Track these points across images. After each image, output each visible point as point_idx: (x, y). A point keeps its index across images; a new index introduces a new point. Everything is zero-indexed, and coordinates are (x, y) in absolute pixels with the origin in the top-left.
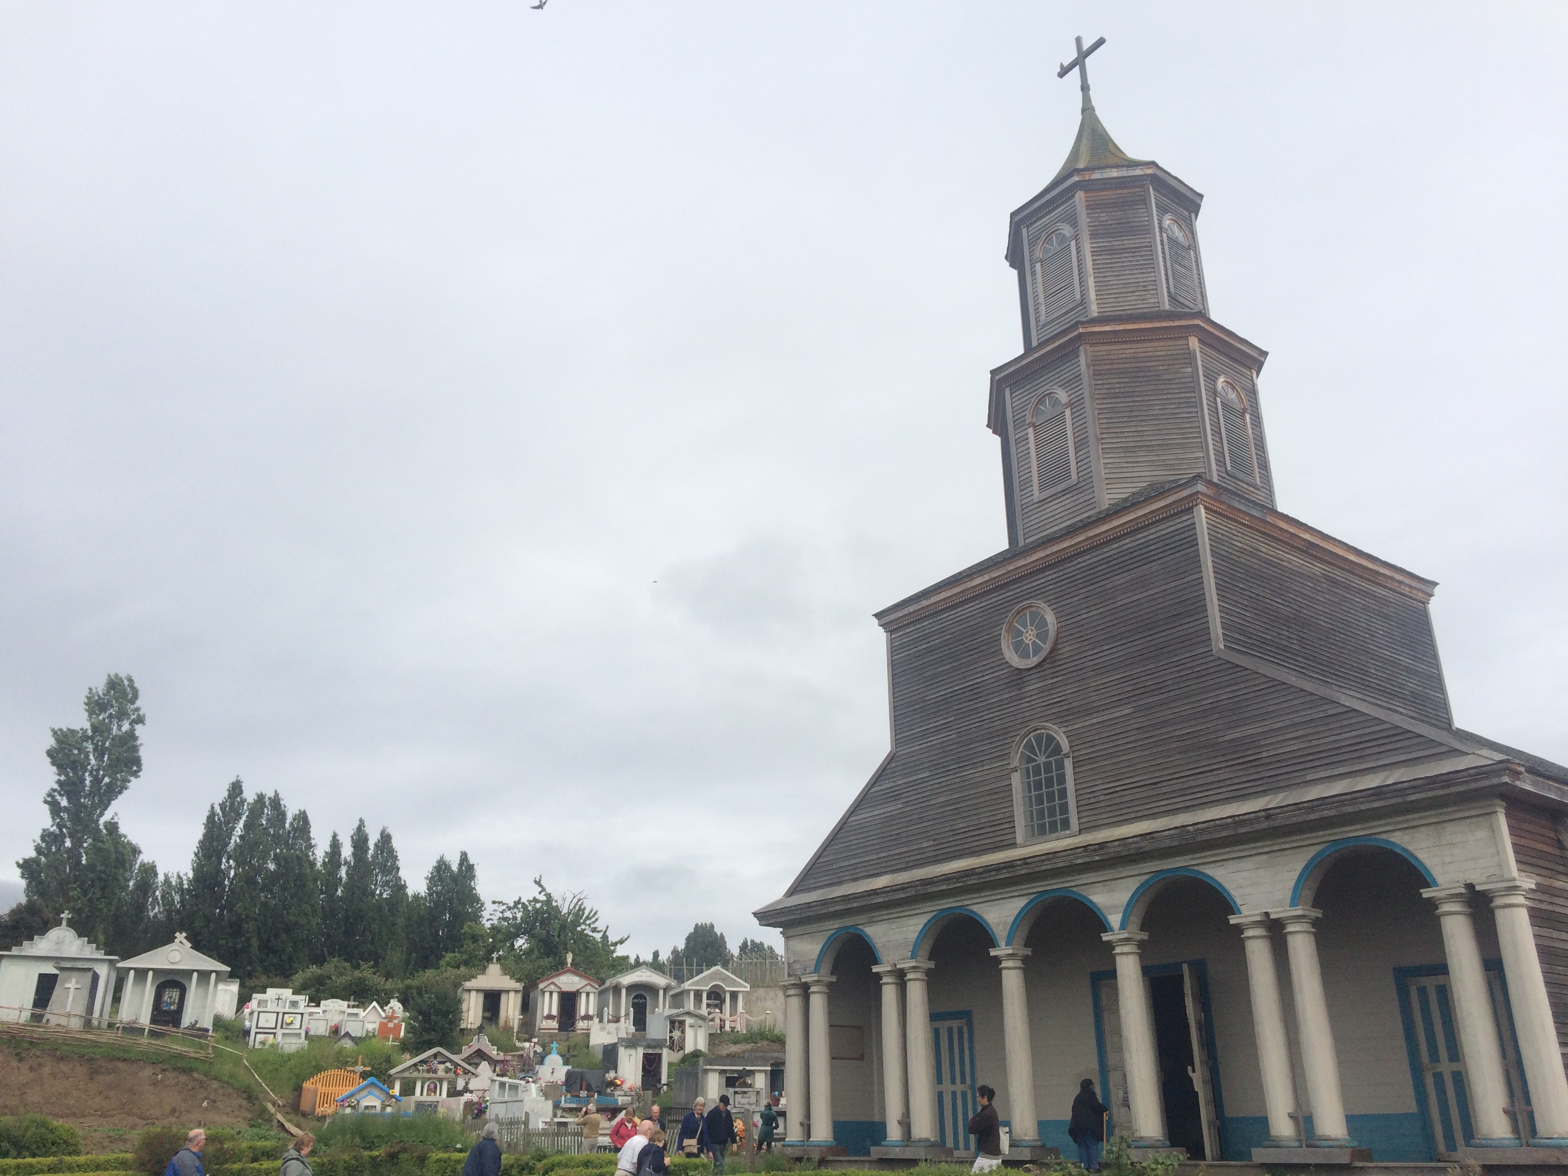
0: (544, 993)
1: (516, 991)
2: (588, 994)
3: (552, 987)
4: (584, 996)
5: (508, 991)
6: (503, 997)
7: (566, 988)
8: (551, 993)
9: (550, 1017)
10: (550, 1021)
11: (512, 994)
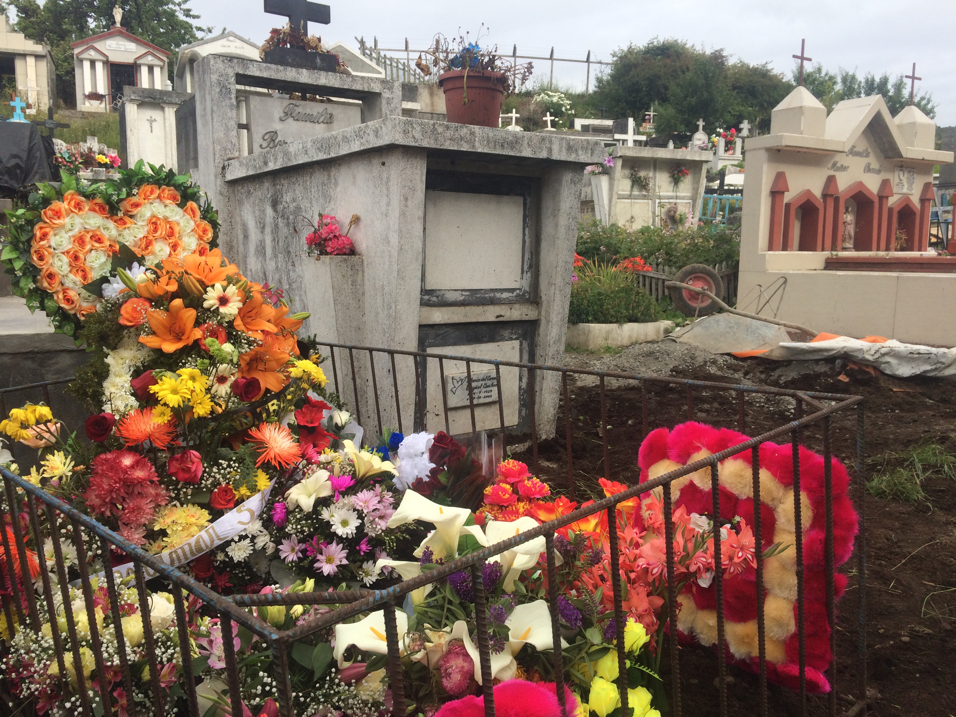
0: (81, 61)
1: (38, 57)
2: (151, 69)
3: (92, 54)
4: (144, 71)
5: (24, 56)
6: (19, 64)
7: (115, 58)
8: (93, 63)
9: (95, 96)
10: (95, 103)
11: (31, 61)
